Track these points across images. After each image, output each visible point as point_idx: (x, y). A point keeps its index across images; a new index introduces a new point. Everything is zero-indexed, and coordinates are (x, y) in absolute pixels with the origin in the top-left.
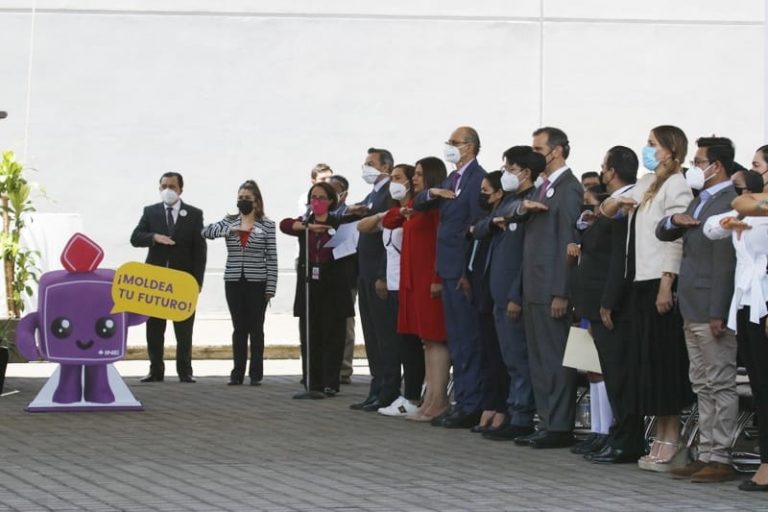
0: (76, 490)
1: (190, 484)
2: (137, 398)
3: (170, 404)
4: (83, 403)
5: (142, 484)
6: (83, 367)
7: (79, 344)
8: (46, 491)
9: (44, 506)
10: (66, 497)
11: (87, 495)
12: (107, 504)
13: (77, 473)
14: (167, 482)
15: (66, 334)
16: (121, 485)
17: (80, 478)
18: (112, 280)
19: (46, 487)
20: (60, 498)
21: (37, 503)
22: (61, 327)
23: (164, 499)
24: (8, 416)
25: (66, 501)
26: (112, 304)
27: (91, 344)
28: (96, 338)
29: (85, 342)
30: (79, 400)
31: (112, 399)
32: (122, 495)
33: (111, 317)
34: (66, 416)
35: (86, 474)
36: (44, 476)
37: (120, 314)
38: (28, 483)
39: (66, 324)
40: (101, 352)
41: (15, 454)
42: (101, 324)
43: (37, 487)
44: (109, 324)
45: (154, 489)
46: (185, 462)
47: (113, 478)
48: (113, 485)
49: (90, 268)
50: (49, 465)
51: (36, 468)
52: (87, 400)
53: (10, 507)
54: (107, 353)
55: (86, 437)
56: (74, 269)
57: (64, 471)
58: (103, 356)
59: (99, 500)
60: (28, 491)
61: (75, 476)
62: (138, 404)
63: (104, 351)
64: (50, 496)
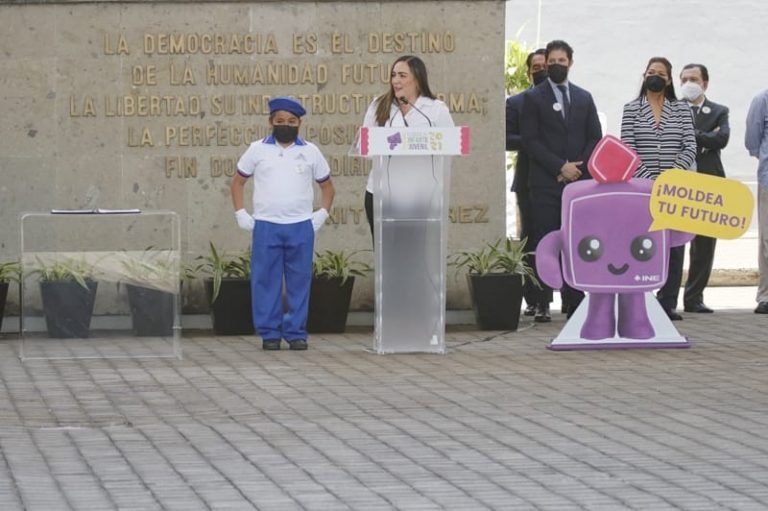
0: (619, 442)
1: (756, 436)
2: (681, 334)
3: (720, 340)
4: (617, 339)
5: (699, 436)
6: (617, 296)
7: (611, 268)
8: (585, 445)
9: (584, 463)
10: (609, 451)
11: (634, 449)
12: (660, 460)
13: (619, 423)
14: (730, 433)
15: (594, 257)
16: (673, 437)
17: (624, 429)
18: (650, 192)
19: (584, 441)
20: (604, 453)
21: (576, 460)
22: (589, 248)
23: (728, 454)
24: (527, 354)
25: (611, 456)
26: (650, 220)
27: (626, 268)
28: (632, 262)
29: (618, 266)
30: (612, 335)
31: (652, 333)
32: (677, 449)
33: (650, 236)
34: (602, 355)
35: (630, 424)
36: (580, 426)
37: (660, 232)
38: (562, 435)
39: (595, 244)
40: (637, 278)
41: (544, 401)
42: (636, 244)
43: (573, 440)
44: (647, 244)
45: (716, 442)
46: (747, 409)
47: (664, 429)
48: (663, 437)
49: (624, 178)
50: (583, 413)
51: (569, 417)
52: (621, 335)
53: (545, 464)
54: (645, 278)
55: (623, 379)
56: (605, 178)
57: (603, 420)
58: (641, 282)
59: (649, 456)
60: (563, 444)
61: (616, 426)
62: (683, 340)
63: (641, 276)
64: (589, 450)
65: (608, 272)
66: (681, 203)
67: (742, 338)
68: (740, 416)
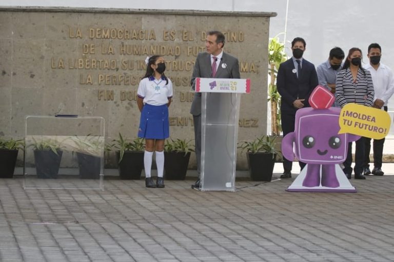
0: (321, 238)
1: (390, 237)
2: (353, 186)
3: (371, 189)
4: (321, 187)
5: (362, 236)
6: (321, 165)
7: (318, 151)
8: (304, 239)
9: (304, 248)
10: (317, 243)
11: (329, 242)
12: (342, 248)
13: (322, 229)
14: (376, 235)
15: (311, 146)
16: (349, 237)
17: (324, 232)
18: (339, 114)
19: (304, 237)
20: (314, 244)
21: (300, 247)
22: (308, 141)
23: (376, 246)
24: (276, 194)
25: (317, 245)
26: (339, 128)
27: (326, 152)
28: (329, 149)
29: (322, 151)
30: (318, 185)
31: (338, 185)
32: (351, 243)
33: (339, 136)
34: (314, 195)
35: (327, 229)
36: (302, 230)
37: (343, 135)
38: (293, 234)
39: (311, 140)
40: (332, 157)
41: (284, 217)
42: (332, 140)
43: (298, 237)
44: (337, 140)
45: (370, 239)
46: (385, 224)
47: (344, 233)
48: (345, 237)
49: (327, 107)
50: (304, 223)
51: (297, 225)
52: (323, 185)
53: (285, 248)
54: (336, 157)
55: (324, 207)
56: (317, 107)
57: (314, 227)
58: (333, 159)
59: (337, 245)
60: (294, 239)
61: (321, 230)
62: (353, 188)
63: (333, 156)
64: (307, 242)
65: (317, 153)
66: (354, 120)
67: (382, 188)
68: (382, 227)
